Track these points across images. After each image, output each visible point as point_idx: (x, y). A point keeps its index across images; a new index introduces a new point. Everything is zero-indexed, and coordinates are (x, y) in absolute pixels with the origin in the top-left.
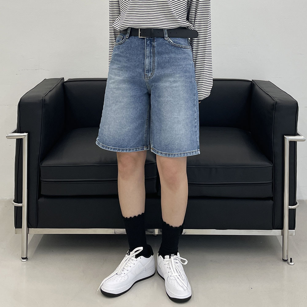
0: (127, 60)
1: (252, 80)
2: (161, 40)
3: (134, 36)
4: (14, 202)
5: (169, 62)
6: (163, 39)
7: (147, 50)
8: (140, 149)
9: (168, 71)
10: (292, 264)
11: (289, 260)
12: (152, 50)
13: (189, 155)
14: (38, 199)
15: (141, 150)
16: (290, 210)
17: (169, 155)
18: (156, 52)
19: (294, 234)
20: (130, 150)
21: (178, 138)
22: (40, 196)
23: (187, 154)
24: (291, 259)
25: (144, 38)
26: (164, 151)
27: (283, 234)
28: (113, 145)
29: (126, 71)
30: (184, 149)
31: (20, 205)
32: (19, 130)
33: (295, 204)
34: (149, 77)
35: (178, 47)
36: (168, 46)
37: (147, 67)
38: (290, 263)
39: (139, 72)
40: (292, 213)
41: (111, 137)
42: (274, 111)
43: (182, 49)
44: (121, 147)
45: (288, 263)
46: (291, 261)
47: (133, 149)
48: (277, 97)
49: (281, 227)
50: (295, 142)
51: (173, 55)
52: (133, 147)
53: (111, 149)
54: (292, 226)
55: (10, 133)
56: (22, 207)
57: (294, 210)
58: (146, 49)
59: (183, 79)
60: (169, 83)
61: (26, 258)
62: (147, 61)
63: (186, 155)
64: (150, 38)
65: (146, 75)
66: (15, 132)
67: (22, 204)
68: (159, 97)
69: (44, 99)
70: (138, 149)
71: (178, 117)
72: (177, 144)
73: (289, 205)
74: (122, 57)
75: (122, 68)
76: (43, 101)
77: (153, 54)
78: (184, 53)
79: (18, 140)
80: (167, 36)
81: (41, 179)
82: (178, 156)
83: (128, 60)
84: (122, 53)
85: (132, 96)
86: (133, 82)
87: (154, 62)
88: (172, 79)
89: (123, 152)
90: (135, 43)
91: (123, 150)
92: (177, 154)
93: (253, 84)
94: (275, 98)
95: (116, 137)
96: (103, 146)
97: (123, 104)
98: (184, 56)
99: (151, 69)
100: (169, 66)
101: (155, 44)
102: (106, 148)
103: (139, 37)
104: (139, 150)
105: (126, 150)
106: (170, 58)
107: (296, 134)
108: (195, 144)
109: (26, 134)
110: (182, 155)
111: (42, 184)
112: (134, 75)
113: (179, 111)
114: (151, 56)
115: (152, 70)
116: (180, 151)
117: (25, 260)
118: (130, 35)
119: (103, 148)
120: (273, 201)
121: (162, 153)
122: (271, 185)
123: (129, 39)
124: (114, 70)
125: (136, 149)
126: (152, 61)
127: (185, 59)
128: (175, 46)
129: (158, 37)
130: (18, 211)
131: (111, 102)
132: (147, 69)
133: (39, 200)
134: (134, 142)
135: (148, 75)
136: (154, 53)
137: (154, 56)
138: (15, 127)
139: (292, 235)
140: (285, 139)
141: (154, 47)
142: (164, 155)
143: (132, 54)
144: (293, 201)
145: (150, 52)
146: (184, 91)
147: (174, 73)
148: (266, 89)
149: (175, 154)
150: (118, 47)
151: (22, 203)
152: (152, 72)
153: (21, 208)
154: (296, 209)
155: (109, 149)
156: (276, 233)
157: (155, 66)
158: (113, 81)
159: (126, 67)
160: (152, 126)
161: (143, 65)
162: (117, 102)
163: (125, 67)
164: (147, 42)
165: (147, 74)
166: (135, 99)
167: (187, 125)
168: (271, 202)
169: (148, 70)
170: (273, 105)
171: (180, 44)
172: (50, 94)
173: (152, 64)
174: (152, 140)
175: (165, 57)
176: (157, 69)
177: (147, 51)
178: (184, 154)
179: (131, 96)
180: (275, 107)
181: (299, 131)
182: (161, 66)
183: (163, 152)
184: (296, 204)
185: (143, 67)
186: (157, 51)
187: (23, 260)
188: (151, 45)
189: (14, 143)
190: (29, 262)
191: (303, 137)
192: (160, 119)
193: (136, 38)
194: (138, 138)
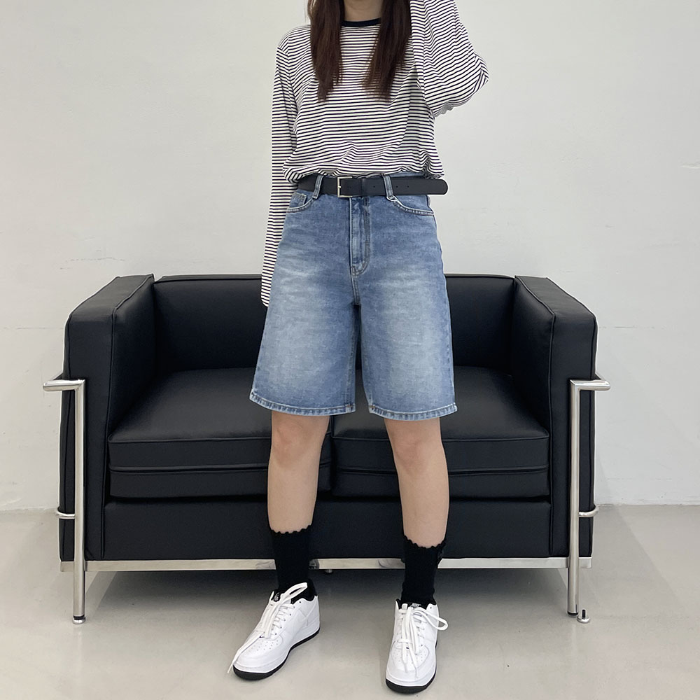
0: (315, 241)
1: (516, 277)
2: (380, 201)
3: (328, 195)
4: (59, 511)
5: (395, 242)
6: (384, 198)
7: (355, 220)
8: (339, 409)
9: (395, 260)
10: (586, 620)
11: (580, 615)
12: (363, 221)
13: (442, 414)
14: (105, 505)
15: (341, 411)
16: (581, 519)
17: (406, 416)
18: (371, 223)
19: (590, 566)
20: (320, 411)
21: (423, 383)
22: (108, 499)
23: (439, 413)
24: (584, 611)
25: (348, 199)
26: (397, 411)
27: (568, 566)
28: (288, 401)
29: (315, 260)
30: (433, 404)
31: (70, 516)
32: (69, 374)
33: (591, 507)
34: (359, 271)
35: (411, 214)
36: (393, 212)
37: (355, 253)
38: (583, 620)
39: (340, 262)
40: (586, 525)
41: (284, 386)
42: (552, 334)
43: (420, 217)
44: (303, 406)
45: (578, 620)
46: (584, 616)
47: (326, 410)
48: (557, 308)
49: (565, 553)
50: (590, 391)
51: (402, 230)
52: (326, 406)
53: (285, 408)
54: (586, 550)
55: (50, 380)
56: (74, 520)
57: (590, 520)
58: (352, 218)
59: (424, 272)
60: (399, 281)
61: (82, 618)
62: (355, 242)
63: (436, 415)
64: (359, 198)
65: (354, 267)
66: (60, 378)
67: (73, 515)
68: (381, 308)
69: (116, 317)
70: (335, 410)
71: (420, 344)
72: (419, 395)
73: (580, 511)
74: (305, 233)
75: (306, 255)
76: (114, 318)
77: (365, 226)
78: (424, 224)
79: (65, 393)
80: (390, 192)
81: (111, 468)
82: (423, 418)
83: (318, 241)
84: (306, 226)
85: (324, 310)
86: (327, 281)
87: (367, 243)
88: (403, 274)
89: (306, 415)
90: (331, 208)
91: (306, 411)
92: (422, 414)
93: (517, 284)
94: (554, 309)
95: (294, 386)
96: (268, 404)
97: (307, 324)
98: (422, 229)
99: (362, 255)
100: (396, 250)
101: (369, 208)
102: (275, 406)
103: (339, 196)
104: (336, 412)
105: (313, 412)
106: (399, 234)
107: (592, 377)
108: (449, 394)
109: (81, 382)
110: (431, 415)
111: (112, 477)
112: (329, 268)
113: (422, 334)
114: (361, 232)
115: (364, 257)
116: (427, 407)
117: (80, 621)
118: (321, 193)
119: (268, 407)
120: (550, 503)
121: (393, 414)
122: (545, 475)
123: (317, 201)
124: (290, 260)
125: (332, 410)
126: (363, 241)
127: (425, 234)
128: (406, 212)
129: (374, 196)
130: (67, 529)
131: (284, 321)
132: (355, 257)
133: (107, 507)
134: (327, 397)
135: (357, 268)
136: (367, 226)
137: (367, 232)
138: (60, 369)
139: (585, 567)
140: (573, 387)
141: (367, 214)
142: (396, 418)
143: (325, 230)
144: (587, 504)
145: (360, 224)
146: (429, 295)
147: (406, 263)
148: (539, 293)
149: (417, 415)
150: (297, 215)
151: (73, 512)
152: (364, 262)
153: (72, 523)
154: (592, 518)
155: (280, 408)
156: (556, 563)
157: (369, 250)
158: (287, 279)
159: (315, 253)
160: (367, 364)
161: (347, 249)
162: (296, 319)
163: (311, 253)
164: (353, 205)
165: (355, 265)
166: (331, 314)
167: (437, 359)
168: (545, 506)
169: (357, 258)
170: (550, 323)
171: (415, 207)
172: (127, 305)
173: (364, 246)
174: (368, 391)
175: (389, 234)
176: (374, 255)
177: (355, 223)
178: (434, 412)
179: (322, 310)
180: (553, 326)
181: (598, 370)
182: (382, 249)
183: (395, 412)
184: (593, 508)
185: (347, 252)
186: (373, 223)
187: (76, 621)
188: (361, 212)
189: (58, 398)
190: (88, 625)
191: (606, 382)
192: (385, 350)
193: (332, 197)
194: (335, 389)
